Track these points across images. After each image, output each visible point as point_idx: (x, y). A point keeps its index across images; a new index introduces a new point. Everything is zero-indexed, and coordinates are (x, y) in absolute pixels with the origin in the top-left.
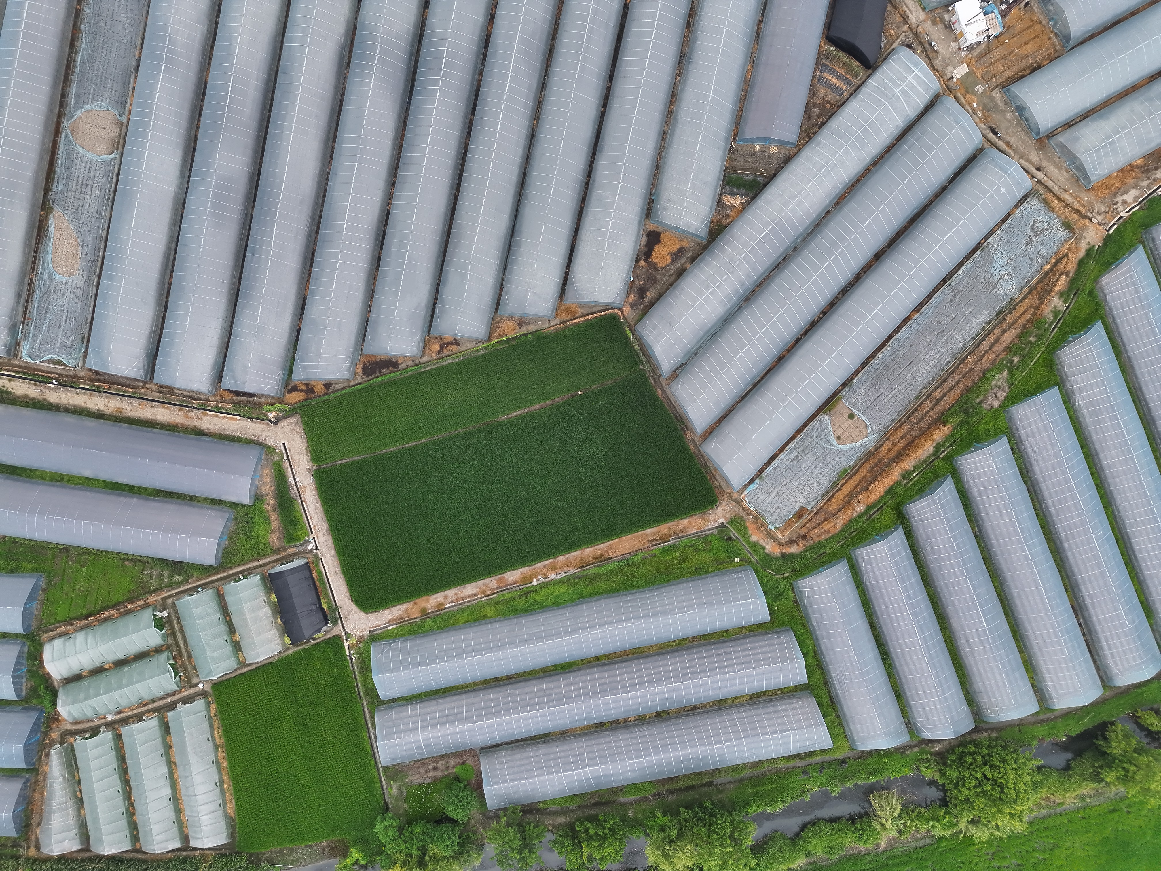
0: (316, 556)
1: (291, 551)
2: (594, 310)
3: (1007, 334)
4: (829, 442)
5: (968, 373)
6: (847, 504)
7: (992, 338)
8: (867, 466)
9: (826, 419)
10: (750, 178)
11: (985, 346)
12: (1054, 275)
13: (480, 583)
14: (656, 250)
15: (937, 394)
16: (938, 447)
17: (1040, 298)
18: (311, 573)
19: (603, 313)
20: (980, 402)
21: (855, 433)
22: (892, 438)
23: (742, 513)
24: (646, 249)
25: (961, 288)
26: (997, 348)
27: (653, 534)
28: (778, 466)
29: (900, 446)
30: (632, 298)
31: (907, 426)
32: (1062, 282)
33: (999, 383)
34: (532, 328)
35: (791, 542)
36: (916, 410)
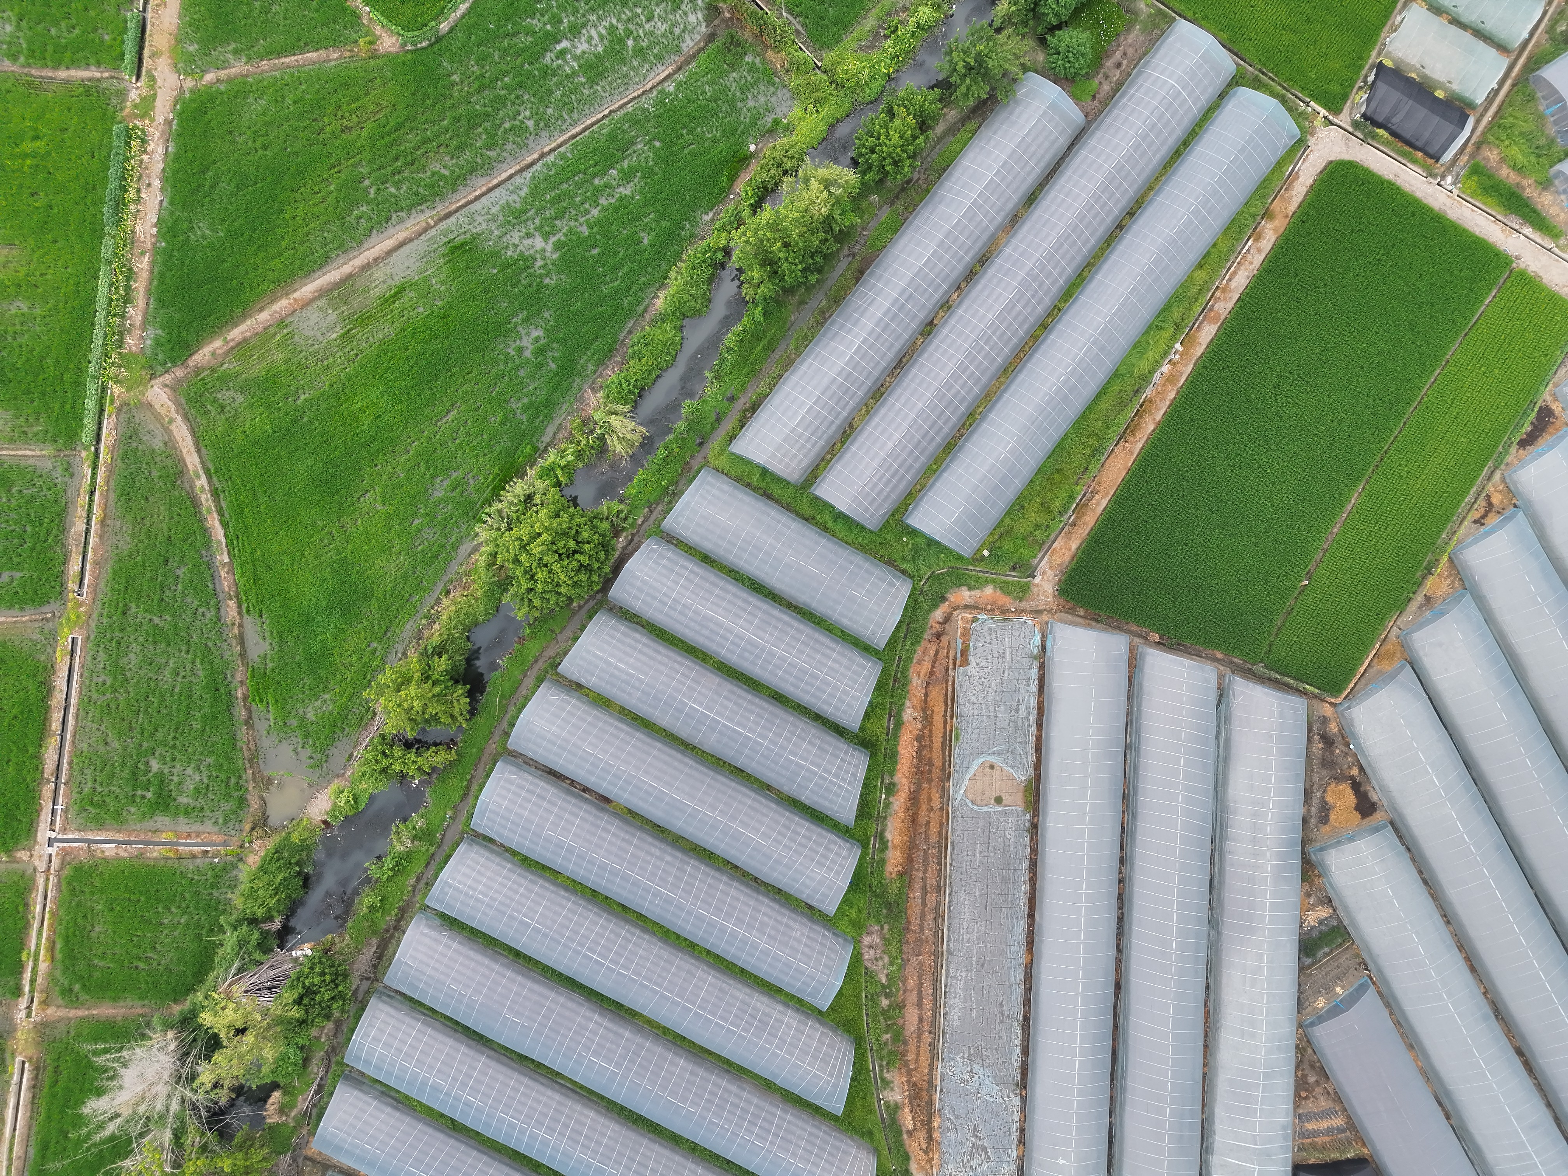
0: (1433, 175)
1: (1465, 158)
2: (1363, 681)
3: (916, 1019)
4: (999, 753)
5: (921, 946)
6: (925, 707)
7: (927, 1003)
8: (938, 762)
9: (1023, 775)
10: (1320, 954)
11: (928, 990)
12: (922, 1120)
13: (1237, 296)
14: (1353, 797)
15: (932, 898)
16: (884, 843)
17: (915, 1085)
18: (1426, 153)
19: (1352, 685)
20: (882, 928)
21: (979, 786)
22: (938, 813)
23: (1024, 605)
24: (1362, 789)
25: (1003, 1026)
26: (913, 998)
27: (1098, 504)
28: (1028, 685)
29: (923, 812)
30: (1333, 728)
31: (934, 838)
32: (907, 1120)
33: (880, 963)
34: (1413, 606)
35: (947, 619)
36: (939, 864)
